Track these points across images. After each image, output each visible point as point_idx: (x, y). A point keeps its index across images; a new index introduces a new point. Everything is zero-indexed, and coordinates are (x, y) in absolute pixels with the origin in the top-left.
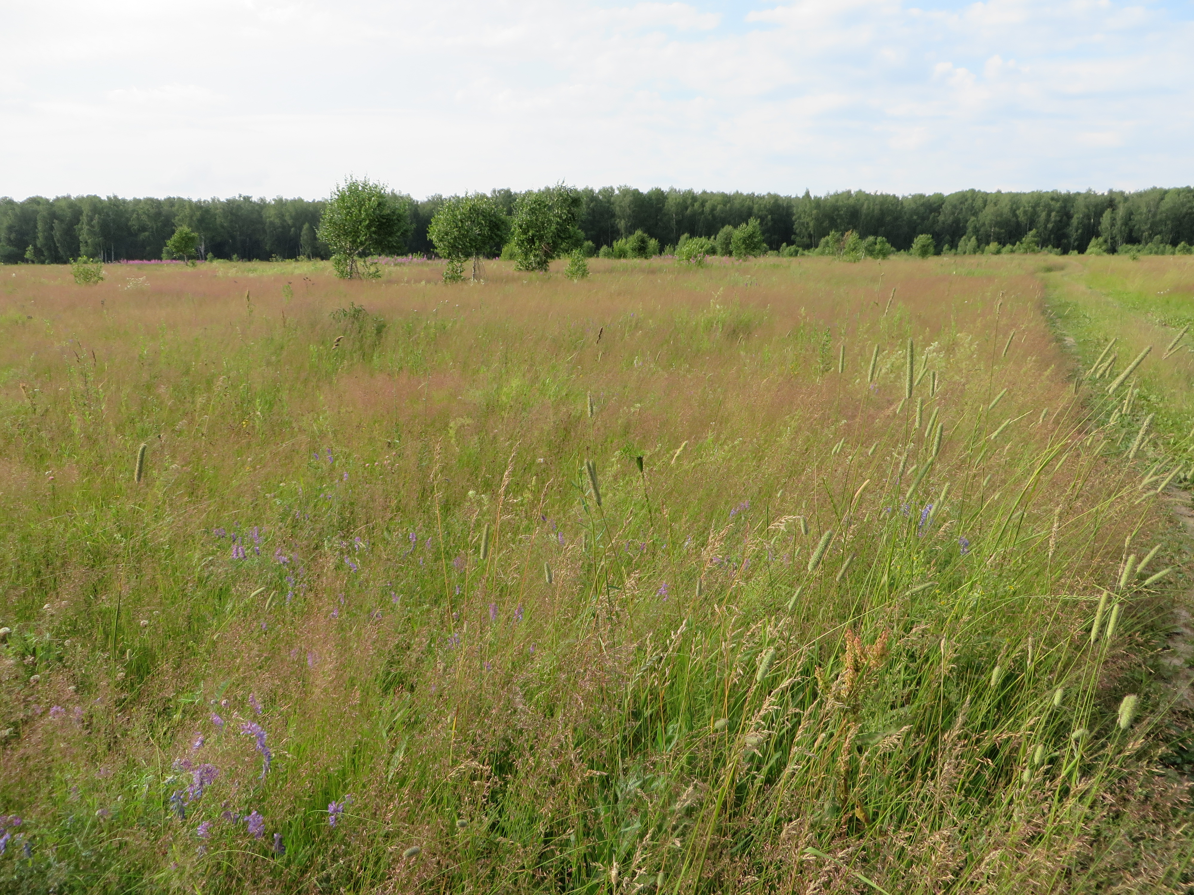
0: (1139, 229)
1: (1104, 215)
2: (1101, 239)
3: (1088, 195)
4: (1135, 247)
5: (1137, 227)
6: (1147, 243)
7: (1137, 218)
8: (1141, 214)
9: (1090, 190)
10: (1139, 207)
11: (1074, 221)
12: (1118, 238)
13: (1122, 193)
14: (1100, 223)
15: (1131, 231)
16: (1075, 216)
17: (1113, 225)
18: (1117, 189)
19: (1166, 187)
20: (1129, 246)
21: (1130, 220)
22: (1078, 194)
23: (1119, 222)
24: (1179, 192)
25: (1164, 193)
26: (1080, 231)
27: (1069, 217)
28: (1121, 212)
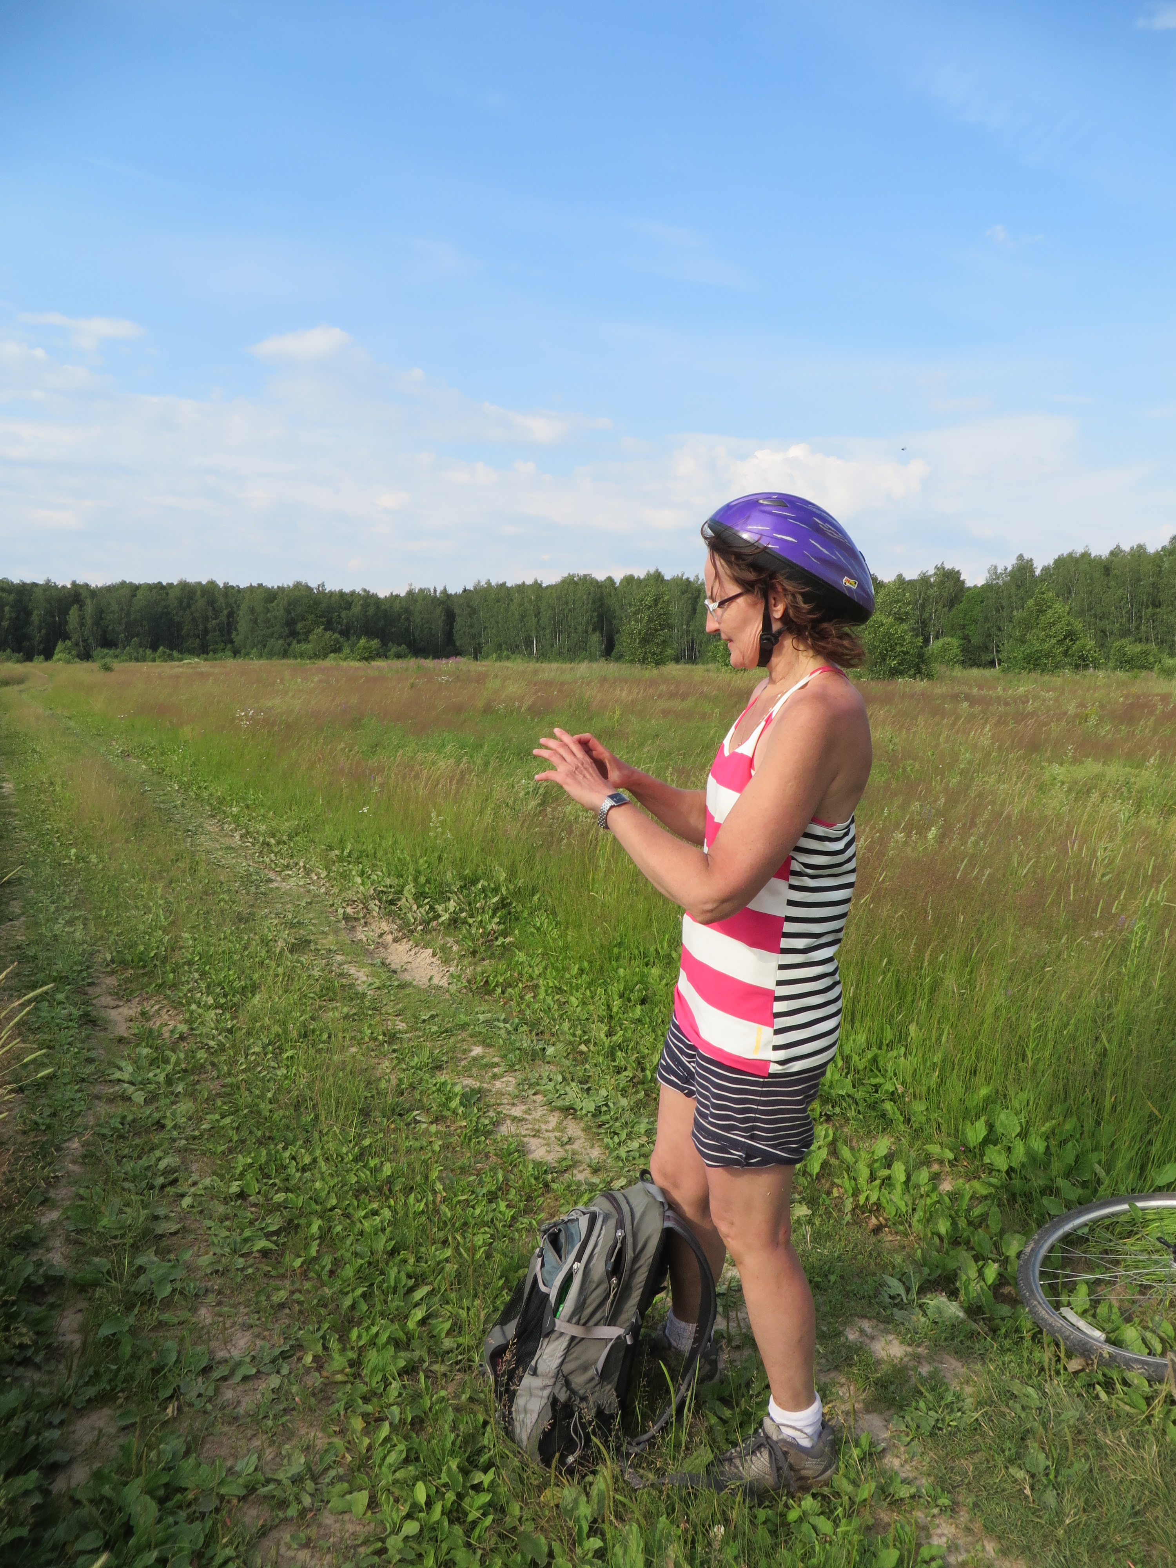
0: (113, 630)
1: (71, 612)
2: (68, 643)
3: (48, 587)
4: (111, 652)
5: (110, 628)
6: (125, 648)
7: (109, 617)
8: (113, 612)
9: (49, 581)
10: (109, 604)
11: (35, 618)
12: (91, 640)
13: (86, 585)
14: (66, 622)
15: (105, 632)
16: (35, 612)
17: (82, 625)
18: (81, 581)
19: (136, 581)
20: (106, 651)
21: (102, 619)
22: (35, 585)
23: (89, 622)
24: (151, 587)
25: (135, 589)
26: (44, 631)
27: (29, 614)
28: (89, 607)
